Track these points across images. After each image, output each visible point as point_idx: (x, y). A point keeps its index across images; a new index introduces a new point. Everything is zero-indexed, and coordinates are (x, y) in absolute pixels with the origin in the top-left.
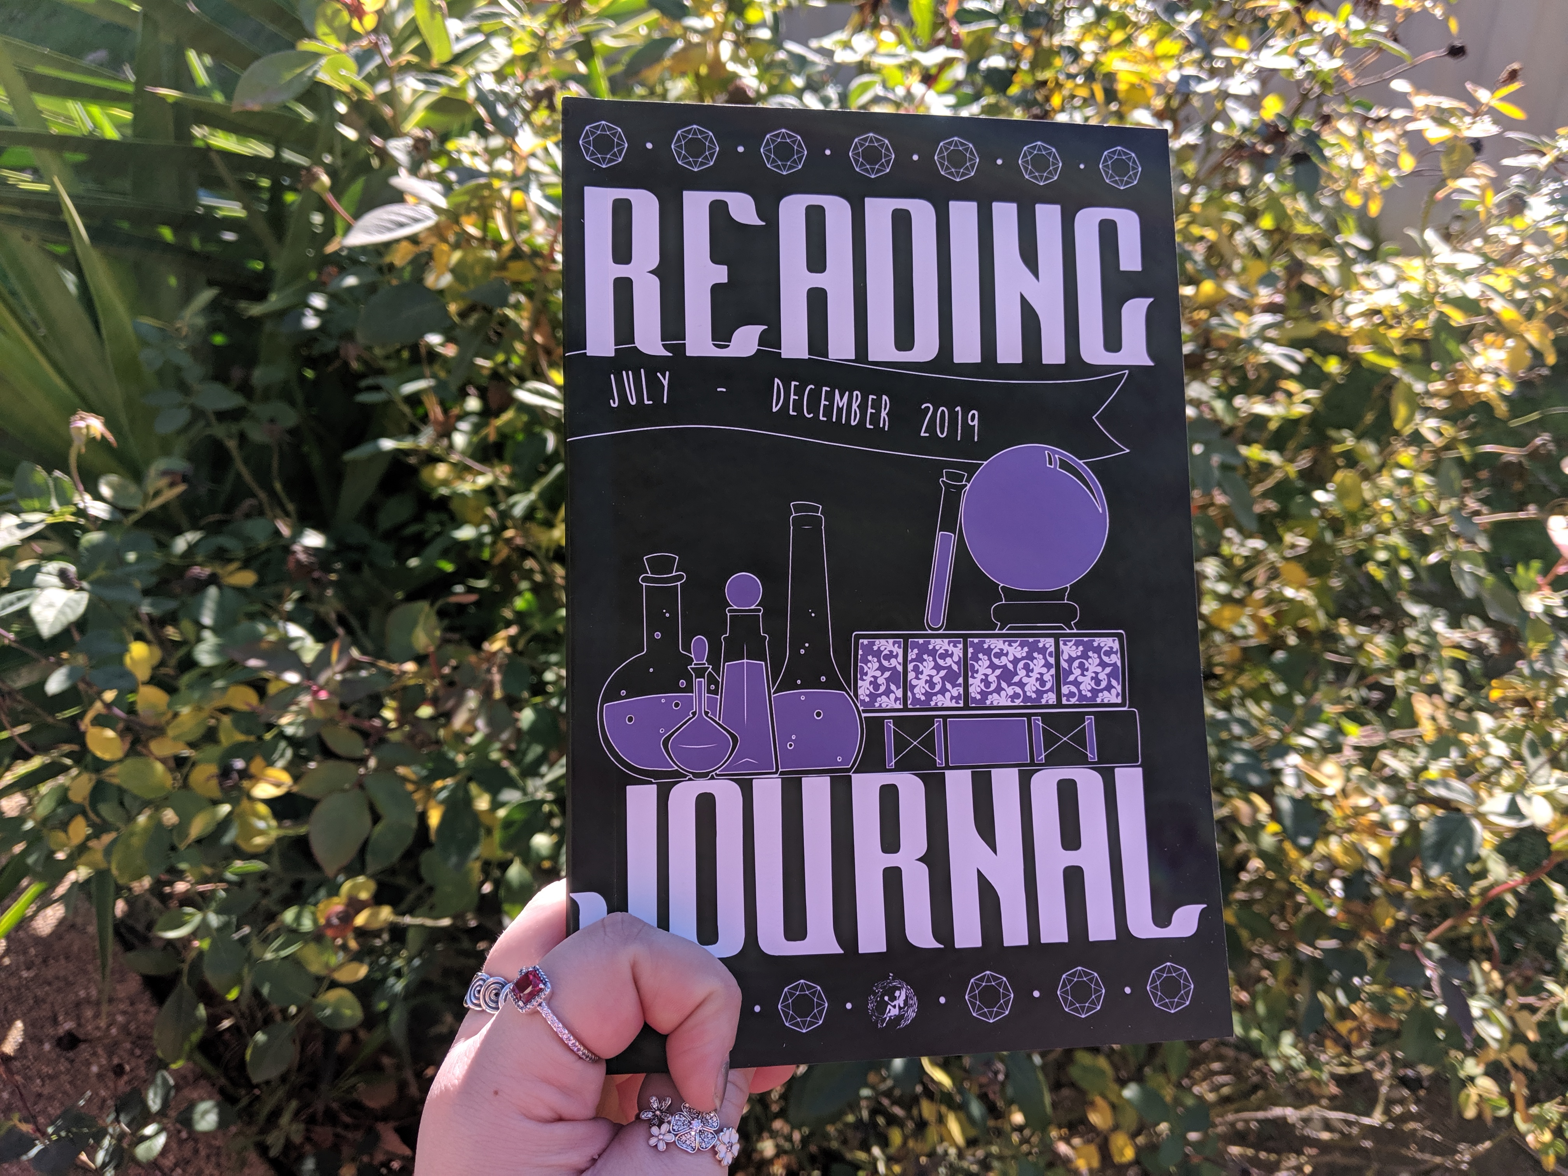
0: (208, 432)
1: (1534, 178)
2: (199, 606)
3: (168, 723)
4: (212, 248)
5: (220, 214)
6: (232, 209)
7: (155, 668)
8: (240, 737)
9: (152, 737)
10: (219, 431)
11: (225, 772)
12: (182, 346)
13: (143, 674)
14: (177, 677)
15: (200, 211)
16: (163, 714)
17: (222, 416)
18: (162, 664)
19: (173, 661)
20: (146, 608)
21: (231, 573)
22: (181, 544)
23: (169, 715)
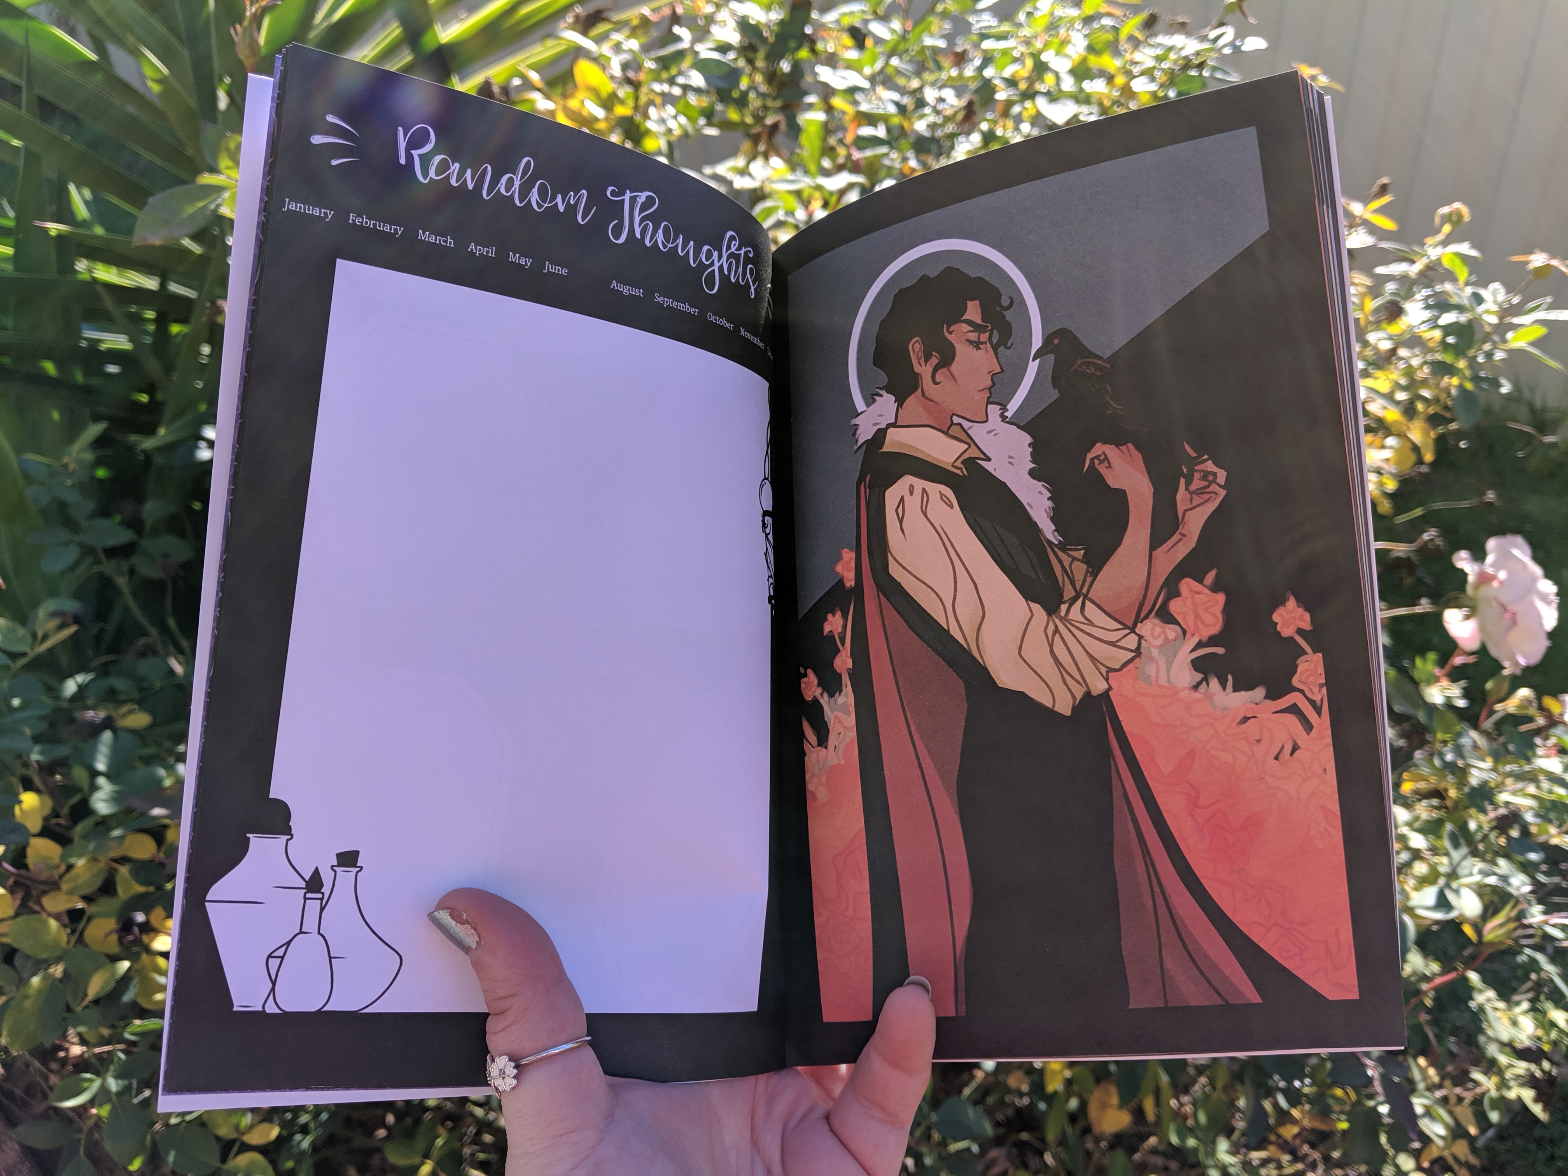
0: (97, 569)
1: (1408, 286)
2: (94, 750)
3: (61, 877)
4: (95, 381)
5: (104, 347)
6: (117, 341)
7: (46, 819)
8: (140, 889)
9: (44, 893)
10: (108, 567)
11: (126, 926)
12: (69, 482)
13: (34, 825)
14: (69, 828)
15: (84, 344)
16: (57, 867)
17: (111, 552)
18: (55, 814)
19: (65, 811)
20: (35, 757)
21: (124, 715)
22: (71, 687)
23: (63, 868)
